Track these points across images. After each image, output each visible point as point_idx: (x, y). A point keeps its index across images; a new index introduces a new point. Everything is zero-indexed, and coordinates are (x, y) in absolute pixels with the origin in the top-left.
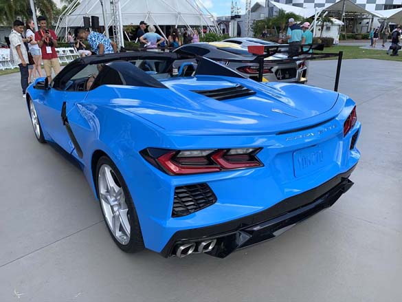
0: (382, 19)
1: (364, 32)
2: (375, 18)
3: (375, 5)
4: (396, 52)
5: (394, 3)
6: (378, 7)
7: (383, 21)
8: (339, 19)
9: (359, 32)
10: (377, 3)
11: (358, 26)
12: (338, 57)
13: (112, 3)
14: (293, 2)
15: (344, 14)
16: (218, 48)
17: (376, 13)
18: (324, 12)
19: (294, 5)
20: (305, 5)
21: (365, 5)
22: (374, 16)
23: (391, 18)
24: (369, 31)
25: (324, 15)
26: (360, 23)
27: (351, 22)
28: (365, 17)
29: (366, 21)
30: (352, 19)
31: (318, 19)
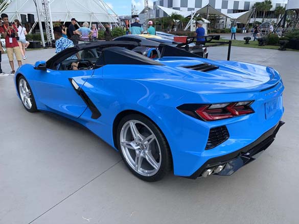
0: (232, 19)
1: (221, 28)
2: (228, 19)
3: (227, 10)
4: (248, 41)
5: (239, 9)
6: (229, 12)
7: (233, 21)
8: (206, 19)
9: (218, 28)
10: (228, 8)
11: (217, 24)
12: (228, 45)
13: (43, 4)
14: (173, 7)
15: (208, 16)
16: (147, 39)
17: (229, 15)
18: (196, 14)
19: (174, 8)
20: (181, 9)
21: (221, 10)
22: (227, 17)
23: (238, 19)
24: (224, 27)
25: (197, 16)
26: (218, 22)
27: (213, 21)
28: (221, 18)
29: (222, 21)
30: (213, 19)
31: (193, 19)
